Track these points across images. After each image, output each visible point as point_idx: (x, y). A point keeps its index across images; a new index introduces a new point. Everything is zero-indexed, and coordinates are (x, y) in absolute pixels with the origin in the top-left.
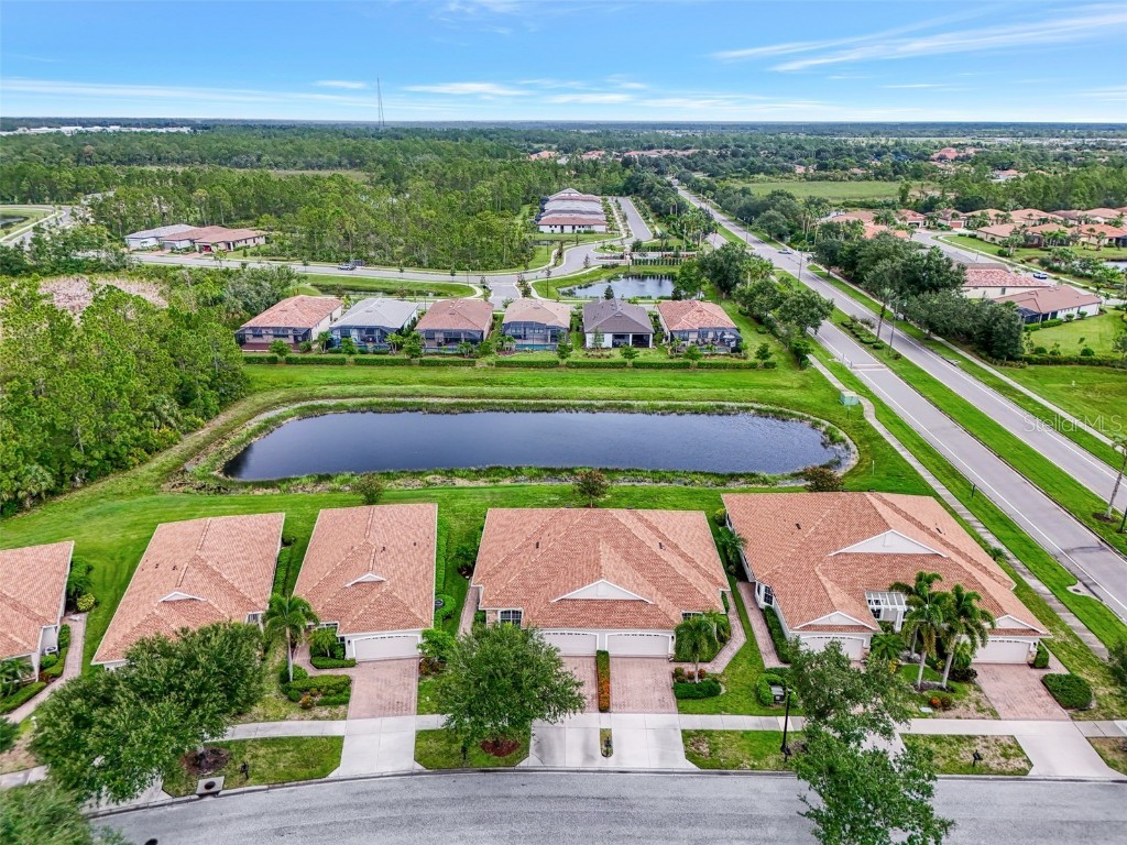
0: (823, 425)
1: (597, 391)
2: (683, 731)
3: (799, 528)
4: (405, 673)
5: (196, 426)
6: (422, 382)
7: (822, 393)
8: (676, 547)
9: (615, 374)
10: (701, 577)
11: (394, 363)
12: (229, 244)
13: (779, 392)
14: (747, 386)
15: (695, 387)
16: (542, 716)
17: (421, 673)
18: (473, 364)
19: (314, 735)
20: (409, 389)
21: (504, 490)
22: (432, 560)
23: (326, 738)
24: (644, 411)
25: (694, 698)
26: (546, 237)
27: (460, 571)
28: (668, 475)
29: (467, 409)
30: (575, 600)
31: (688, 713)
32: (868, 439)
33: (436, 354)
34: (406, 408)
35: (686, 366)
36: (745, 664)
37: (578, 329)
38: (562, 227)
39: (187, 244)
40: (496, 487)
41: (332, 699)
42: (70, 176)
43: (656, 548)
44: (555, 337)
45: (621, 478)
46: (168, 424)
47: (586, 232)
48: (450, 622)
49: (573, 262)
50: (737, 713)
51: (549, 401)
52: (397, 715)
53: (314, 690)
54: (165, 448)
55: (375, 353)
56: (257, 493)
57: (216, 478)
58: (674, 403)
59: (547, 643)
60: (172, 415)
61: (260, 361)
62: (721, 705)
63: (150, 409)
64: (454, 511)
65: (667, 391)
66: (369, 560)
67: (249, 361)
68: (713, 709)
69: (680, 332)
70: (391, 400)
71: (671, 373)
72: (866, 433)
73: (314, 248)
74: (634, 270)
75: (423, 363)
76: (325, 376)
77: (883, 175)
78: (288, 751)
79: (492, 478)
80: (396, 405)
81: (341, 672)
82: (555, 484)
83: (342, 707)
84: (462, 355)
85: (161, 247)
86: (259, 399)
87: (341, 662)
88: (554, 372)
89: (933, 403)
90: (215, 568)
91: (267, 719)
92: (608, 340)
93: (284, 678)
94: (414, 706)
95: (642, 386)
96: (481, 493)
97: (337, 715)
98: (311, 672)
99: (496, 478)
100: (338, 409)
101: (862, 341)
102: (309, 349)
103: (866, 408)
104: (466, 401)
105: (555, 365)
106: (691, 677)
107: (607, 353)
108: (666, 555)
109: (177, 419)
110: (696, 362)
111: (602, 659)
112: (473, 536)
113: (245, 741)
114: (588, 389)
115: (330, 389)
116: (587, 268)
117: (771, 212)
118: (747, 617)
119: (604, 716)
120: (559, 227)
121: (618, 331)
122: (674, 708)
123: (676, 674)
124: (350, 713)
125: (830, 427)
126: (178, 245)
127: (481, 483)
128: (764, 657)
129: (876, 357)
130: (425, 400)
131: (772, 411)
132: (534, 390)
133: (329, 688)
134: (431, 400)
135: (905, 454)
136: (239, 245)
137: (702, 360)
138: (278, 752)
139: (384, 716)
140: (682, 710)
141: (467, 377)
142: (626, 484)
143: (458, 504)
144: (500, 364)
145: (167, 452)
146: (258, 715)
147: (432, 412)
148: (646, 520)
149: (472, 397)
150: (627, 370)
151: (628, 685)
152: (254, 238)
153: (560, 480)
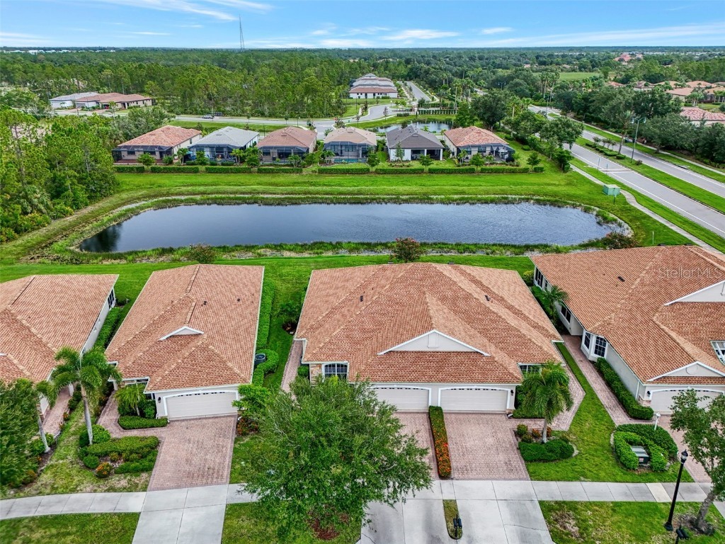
0: (594, 210)
1: (401, 189)
2: (541, 503)
3: (623, 280)
4: (221, 433)
5: (65, 214)
6: (259, 184)
7: (587, 187)
8: (502, 299)
9: (415, 178)
10: (531, 328)
11: (238, 171)
12: (124, 104)
13: (550, 188)
14: (522, 184)
15: (481, 185)
16: (379, 497)
17: (238, 432)
18: (301, 171)
19: (104, 511)
20: (248, 188)
21: (327, 259)
22: (255, 315)
23: (119, 515)
24: (442, 202)
25: (545, 461)
26: (355, 101)
27: (284, 327)
28: (472, 247)
29: (295, 202)
30: (404, 352)
31: (542, 479)
32: (637, 218)
33: (271, 165)
34: (245, 201)
35: (472, 171)
36: (591, 420)
37: (383, 149)
38: (366, 95)
39: (94, 104)
40: (320, 257)
41: (133, 465)
42: (21, 67)
43: (483, 300)
44: (365, 153)
45: (430, 250)
46: (40, 211)
47: (383, 98)
48: (273, 377)
49: (375, 113)
50: (598, 479)
51: (362, 196)
52: (207, 484)
53: (115, 455)
54: (33, 229)
55: (223, 164)
56: (105, 262)
57: (72, 252)
58: (466, 196)
59: (380, 400)
60: (42, 203)
61: (131, 170)
62: (578, 468)
63: (23, 197)
64: (281, 276)
65: (460, 188)
66: (187, 313)
67: (120, 170)
68: (570, 475)
69: (464, 147)
70: (232, 196)
71: (459, 176)
72: (633, 213)
73: (185, 106)
74: (420, 117)
75: (260, 171)
76: (181, 181)
77: (585, 68)
78: (69, 534)
79: (316, 251)
80: (237, 199)
81: (149, 433)
82: (371, 255)
83: (144, 475)
84: (292, 165)
85: (74, 107)
86: (124, 196)
87: (151, 422)
88: (365, 176)
89: (682, 193)
90: (24, 322)
91: (54, 490)
92: (408, 154)
93: (84, 441)
94: (226, 472)
95: (437, 185)
96: (306, 262)
97: (137, 485)
98: (116, 433)
99: (319, 251)
100: (187, 202)
101: (606, 154)
102: (171, 162)
103: (627, 197)
104: (294, 196)
105: (365, 172)
106: (536, 435)
107: (407, 164)
108: (494, 307)
109: (47, 207)
110: (479, 169)
111: (435, 415)
112: (298, 297)
113: (20, 520)
114: (394, 187)
115: (184, 189)
116: (386, 116)
117: (517, 80)
118: (579, 370)
119: (446, 483)
120: (364, 94)
121: (415, 147)
122: (524, 473)
123: (519, 433)
124: (153, 482)
125: (599, 211)
126: (87, 105)
127: (306, 255)
128: (609, 412)
129: (620, 164)
130: (261, 196)
131: (549, 201)
132: (351, 189)
133: (131, 452)
134: (266, 196)
135: (675, 228)
136: (132, 105)
137: (484, 167)
138: (58, 535)
139: (192, 485)
140: (534, 476)
141: (296, 181)
142: (434, 254)
143: (285, 270)
144: (321, 172)
145: (35, 232)
146: (45, 485)
147: (266, 204)
148: (470, 274)
149: (299, 194)
150: (424, 175)
151: (468, 445)
152: (143, 101)
153: (376, 252)
